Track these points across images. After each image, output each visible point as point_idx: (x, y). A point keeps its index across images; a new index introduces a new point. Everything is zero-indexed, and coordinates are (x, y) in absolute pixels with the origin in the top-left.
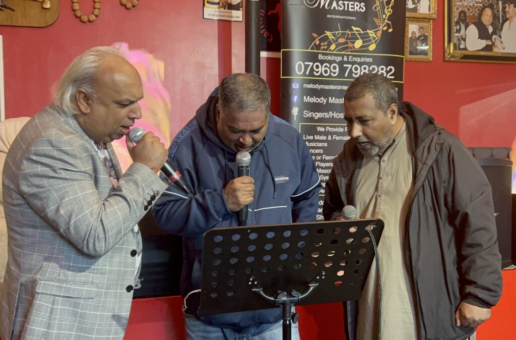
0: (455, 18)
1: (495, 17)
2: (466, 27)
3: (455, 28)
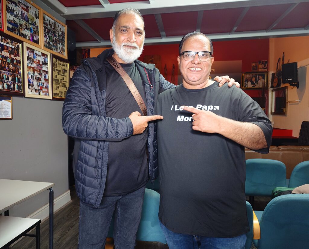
0: (244, 80)
1: (256, 79)
2: (248, 82)
3: (244, 83)
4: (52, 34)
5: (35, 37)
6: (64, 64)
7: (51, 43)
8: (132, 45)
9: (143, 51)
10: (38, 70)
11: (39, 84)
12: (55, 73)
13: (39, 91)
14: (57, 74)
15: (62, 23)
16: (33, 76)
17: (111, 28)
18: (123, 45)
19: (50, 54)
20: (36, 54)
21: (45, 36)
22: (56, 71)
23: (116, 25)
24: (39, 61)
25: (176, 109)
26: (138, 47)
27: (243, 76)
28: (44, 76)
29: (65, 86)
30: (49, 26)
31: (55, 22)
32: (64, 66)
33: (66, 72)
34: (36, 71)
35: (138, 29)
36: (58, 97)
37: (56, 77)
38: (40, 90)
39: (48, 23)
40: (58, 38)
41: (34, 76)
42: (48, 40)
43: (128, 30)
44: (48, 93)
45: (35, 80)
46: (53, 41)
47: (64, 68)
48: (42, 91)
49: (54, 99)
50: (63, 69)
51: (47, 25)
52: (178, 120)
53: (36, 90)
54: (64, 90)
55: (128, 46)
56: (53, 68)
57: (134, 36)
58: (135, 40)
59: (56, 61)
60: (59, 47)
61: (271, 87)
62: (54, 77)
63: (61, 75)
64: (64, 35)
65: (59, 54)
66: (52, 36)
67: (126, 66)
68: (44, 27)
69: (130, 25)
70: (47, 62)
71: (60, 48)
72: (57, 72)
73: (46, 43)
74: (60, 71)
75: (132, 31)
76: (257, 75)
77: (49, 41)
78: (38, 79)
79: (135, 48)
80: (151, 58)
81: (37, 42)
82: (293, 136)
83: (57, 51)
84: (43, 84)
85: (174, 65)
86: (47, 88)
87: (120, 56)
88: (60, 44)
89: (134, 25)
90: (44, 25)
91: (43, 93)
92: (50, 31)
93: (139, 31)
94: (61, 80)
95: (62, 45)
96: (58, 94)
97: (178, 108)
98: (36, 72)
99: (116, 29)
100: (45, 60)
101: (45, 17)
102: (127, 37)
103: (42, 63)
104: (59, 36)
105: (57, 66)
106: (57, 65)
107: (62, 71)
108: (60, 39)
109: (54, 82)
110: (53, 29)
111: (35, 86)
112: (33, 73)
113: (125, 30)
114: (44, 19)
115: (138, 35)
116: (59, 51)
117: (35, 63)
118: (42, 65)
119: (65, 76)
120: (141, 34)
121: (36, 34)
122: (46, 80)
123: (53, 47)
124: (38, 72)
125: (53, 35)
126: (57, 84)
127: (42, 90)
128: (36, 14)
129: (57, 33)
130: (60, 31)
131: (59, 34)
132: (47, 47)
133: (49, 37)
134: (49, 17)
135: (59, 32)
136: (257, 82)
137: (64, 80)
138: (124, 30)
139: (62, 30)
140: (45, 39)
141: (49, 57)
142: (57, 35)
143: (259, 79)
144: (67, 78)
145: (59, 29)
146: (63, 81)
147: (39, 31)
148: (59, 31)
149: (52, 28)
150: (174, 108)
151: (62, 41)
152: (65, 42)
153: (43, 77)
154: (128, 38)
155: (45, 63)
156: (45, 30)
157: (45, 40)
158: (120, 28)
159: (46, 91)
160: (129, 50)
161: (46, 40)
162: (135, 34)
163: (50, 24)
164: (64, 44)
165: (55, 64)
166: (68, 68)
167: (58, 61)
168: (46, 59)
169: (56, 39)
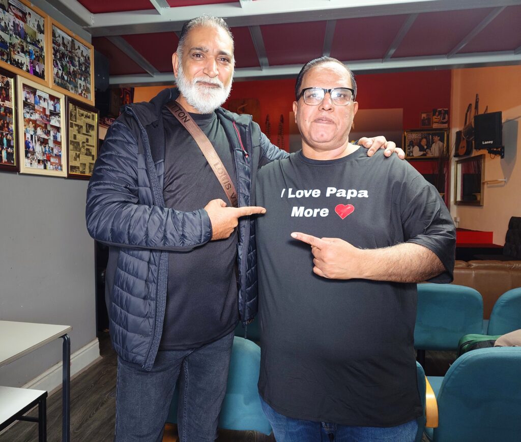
0: (407, 143)
2: (413, 147)
3: (407, 148)
4: (68, 62)
5: (37, 67)
6: (89, 114)
7: (66, 78)
8: (212, 82)
9: (232, 93)
10: (43, 126)
11: (44, 150)
12: (74, 131)
13: (44, 162)
14: (76, 132)
15: (84, 42)
16: (34, 136)
17: (175, 50)
18: (195, 81)
19: (64, 96)
20: (39, 96)
21: (56, 65)
22: (74, 127)
23: (184, 45)
24: (44, 109)
25: (290, 196)
26: (222, 85)
27: (405, 137)
28: (54, 136)
29: (91, 153)
30: (62, 48)
31: (73, 41)
32: (89, 117)
33: (93, 129)
34: (39, 126)
35: (223, 53)
36: (78, 173)
37: (75, 137)
38: (46, 160)
39: (60, 41)
40: (77, 68)
41: (36, 136)
42: (60, 72)
43: (205, 54)
44: (61, 166)
45: (38, 143)
46: (68, 73)
47: (89, 121)
48: (49, 163)
49: (70, 177)
50: (87, 124)
51: (59, 45)
52: (293, 215)
53: (39, 161)
54: (88, 160)
55: (205, 83)
56: (70, 121)
57: (215, 66)
58: (217, 73)
59: (74, 109)
60: (80, 84)
61: (455, 156)
62: (71, 138)
63: (84, 134)
64: (89, 64)
65: (81, 97)
66: (68, 65)
67: (201, 118)
68: (54, 48)
69: (208, 46)
70: (60, 111)
71: (82, 86)
72: (77, 128)
73: (58, 77)
74: (82, 127)
75: (211, 56)
76: (429, 134)
77: (62, 74)
78: (42, 140)
79: (218, 86)
80: (242, 104)
81: (41, 76)
82: (494, 243)
83: (76, 91)
84: (52, 149)
85: (282, 116)
86: (58, 156)
87: (189, 100)
88: (81, 79)
89: (215, 46)
90: (54, 45)
91: (51, 166)
92: (63, 55)
93: (224, 56)
94: (83, 142)
95: (85, 80)
96: (78, 168)
97: (294, 193)
98: (39, 129)
99: (183, 53)
100: (55, 108)
101: (55, 31)
102: (203, 67)
103: (50, 112)
104: (80, 65)
105: (76, 119)
106: (75, 116)
107: (84, 128)
108: (82, 70)
109: (71, 147)
110: (70, 52)
111: (36, 153)
112: (34, 131)
113: (199, 54)
114: (54, 35)
115: (223, 64)
116: (80, 92)
117: (38, 112)
118: (50, 116)
119: (90, 136)
120: (227, 62)
121: (39, 61)
122: (57, 143)
123: (69, 84)
124: (42, 128)
125: (70, 62)
126: (76, 150)
127: (49, 161)
128: (39, 26)
129: (77, 59)
130: (82, 55)
131: (79, 61)
132: (58, 84)
133: (62, 66)
134: (62, 31)
135: (79, 58)
136: (429, 146)
137: (89, 144)
138: (197, 55)
139: (85, 55)
140: (56, 70)
141: (62, 101)
142: (77, 63)
143: (433, 142)
144: (93, 139)
145: (79, 52)
146: (87, 145)
147: (44, 56)
148: (80, 56)
149: (67, 50)
150: (287, 193)
151: (85, 74)
152: (90, 75)
153: (52, 138)
154: (205, 69)
155: (55, 113)
156: (55, 55)
157: (56, 72)
158: (190, 51)
159: (57, 162)
160: (206, 90)
161: (58, 72)
162: (217, 63)
163: (64, 44)
164: (89, 79)
165: (74, 114)
166: (95, 122)
167: (77, 109)
168: (57, 105)
169: (75, 69)
